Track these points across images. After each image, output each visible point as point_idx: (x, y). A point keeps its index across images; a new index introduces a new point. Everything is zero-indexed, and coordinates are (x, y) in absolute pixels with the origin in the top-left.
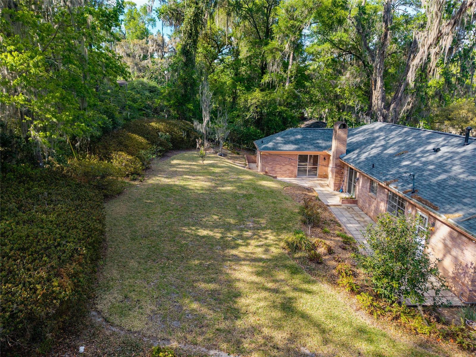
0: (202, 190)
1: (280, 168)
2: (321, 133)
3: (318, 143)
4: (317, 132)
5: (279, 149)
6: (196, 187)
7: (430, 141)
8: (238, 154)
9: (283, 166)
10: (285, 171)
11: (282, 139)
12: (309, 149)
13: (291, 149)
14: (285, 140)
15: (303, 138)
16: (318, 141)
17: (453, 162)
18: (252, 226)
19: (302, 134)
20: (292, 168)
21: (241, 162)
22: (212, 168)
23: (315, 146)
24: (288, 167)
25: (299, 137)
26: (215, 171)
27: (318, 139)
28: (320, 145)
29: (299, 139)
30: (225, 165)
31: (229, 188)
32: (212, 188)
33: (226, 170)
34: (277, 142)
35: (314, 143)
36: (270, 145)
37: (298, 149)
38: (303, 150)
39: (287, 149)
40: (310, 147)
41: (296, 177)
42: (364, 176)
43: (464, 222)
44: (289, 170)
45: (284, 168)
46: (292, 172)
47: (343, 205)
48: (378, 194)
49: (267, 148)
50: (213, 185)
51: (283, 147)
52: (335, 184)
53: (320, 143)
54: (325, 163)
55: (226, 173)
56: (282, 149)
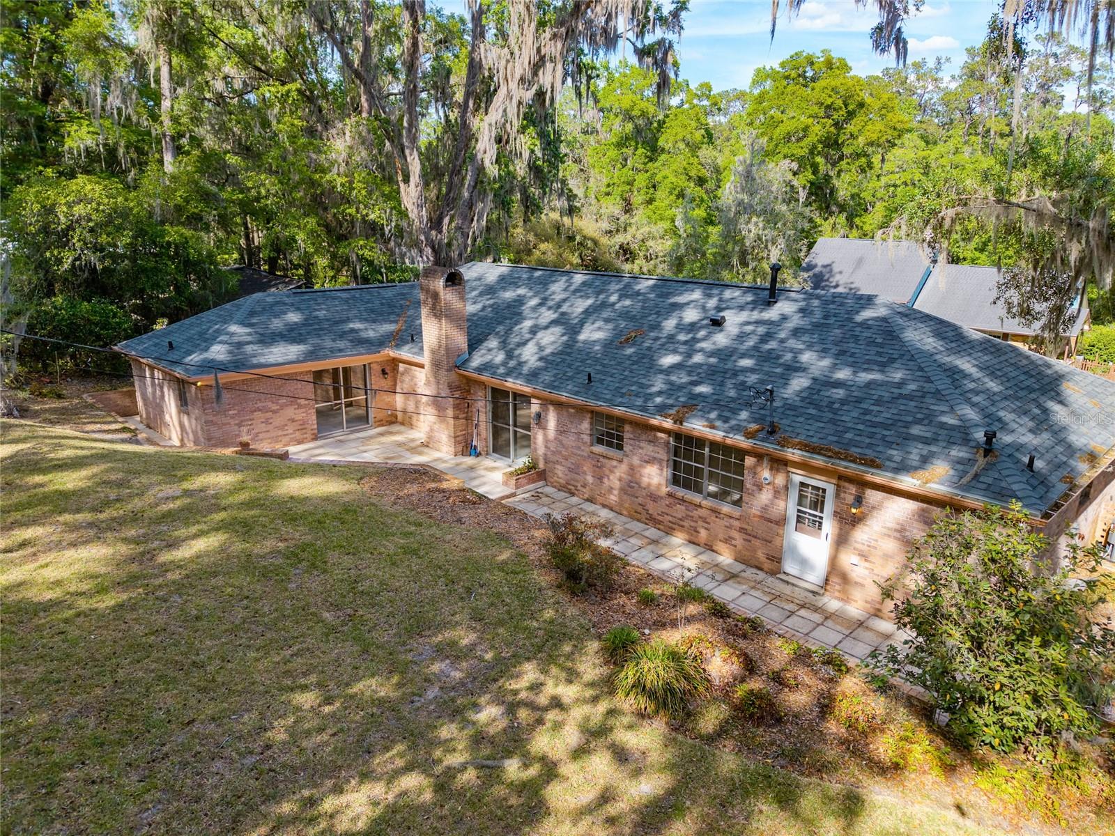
0: (101, 590)
1: (267, 422)
2: (346, 301)
3: (352, 330)
4: (334, 298)
5: (255, 361)
6: (58, 583)
7: (673, 300)
8: (59, 396)
9: (274, 412)
10: (282, 427)
11: (248, 330)
12: (340, 350)
13: (292, 357)
14: (256, 333)
15: (306, 320)
16: (351, 325)
17: (785, 345)
18: (457, 675)
19: (298, 309)
20: (300, 415)
21: (106, 427)
22: (38, 479)
23: (351, 341)
24: (290, 412)
25: (293, 317)
26: (61, 488)
27: (348, 320)
28: (364, 335)
29: (296, 324)
30: (80, 453)
31: (200, 545)
32: (134, 568)
33: (107, 471)
34: (236, 339)
35: (345, 333)
36: (218, 352)
37: (311, 355)
38: (325, 357)
39: (280, 360)
40: (341, 344)
41: (315, 438)
42: (559, 405)
43: (972, 484)
44: (293, 421)
45: (278, 420)
46: (303, 427)
47: (519, 491)
48: (627, 448)
49: (210, 367)
50: (124, 549)
51: (263, 355)
52: (455, 437)
53: (360, 330)
54: (385, 383)
55: (120, 484)
56: (262, 360)
